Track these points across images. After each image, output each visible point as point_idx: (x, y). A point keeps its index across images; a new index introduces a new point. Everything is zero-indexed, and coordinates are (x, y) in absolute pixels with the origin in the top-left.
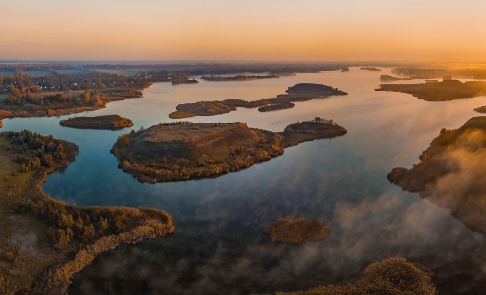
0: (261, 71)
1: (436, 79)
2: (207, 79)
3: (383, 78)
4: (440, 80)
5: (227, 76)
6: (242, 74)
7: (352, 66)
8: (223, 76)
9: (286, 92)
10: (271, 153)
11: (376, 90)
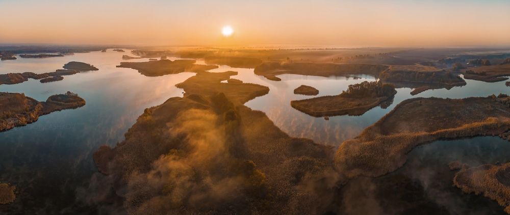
0: (55, 52)
1: (156, 58)
2: (22, 56)
3: (124, 57)
4: (159, 59)
5: (34, 55)
6: (43, 54)
7: (109, 48)
8: (32, 55)
9: (63, 67)
10: (28, 120)
11: (117, 67)
